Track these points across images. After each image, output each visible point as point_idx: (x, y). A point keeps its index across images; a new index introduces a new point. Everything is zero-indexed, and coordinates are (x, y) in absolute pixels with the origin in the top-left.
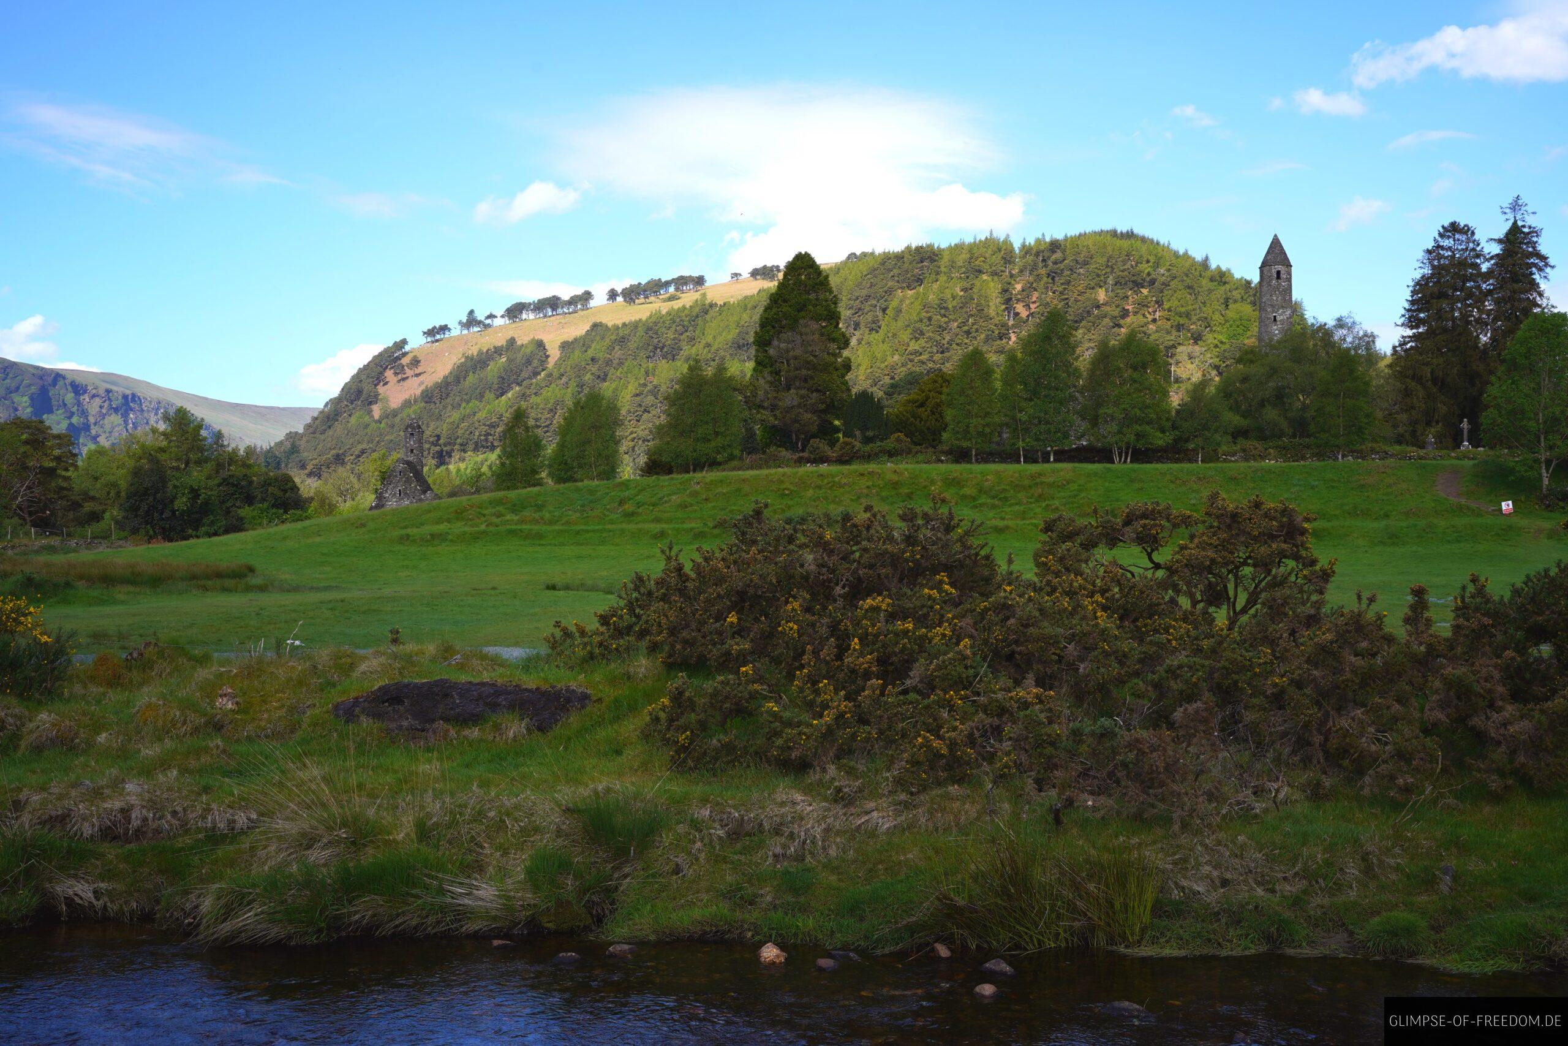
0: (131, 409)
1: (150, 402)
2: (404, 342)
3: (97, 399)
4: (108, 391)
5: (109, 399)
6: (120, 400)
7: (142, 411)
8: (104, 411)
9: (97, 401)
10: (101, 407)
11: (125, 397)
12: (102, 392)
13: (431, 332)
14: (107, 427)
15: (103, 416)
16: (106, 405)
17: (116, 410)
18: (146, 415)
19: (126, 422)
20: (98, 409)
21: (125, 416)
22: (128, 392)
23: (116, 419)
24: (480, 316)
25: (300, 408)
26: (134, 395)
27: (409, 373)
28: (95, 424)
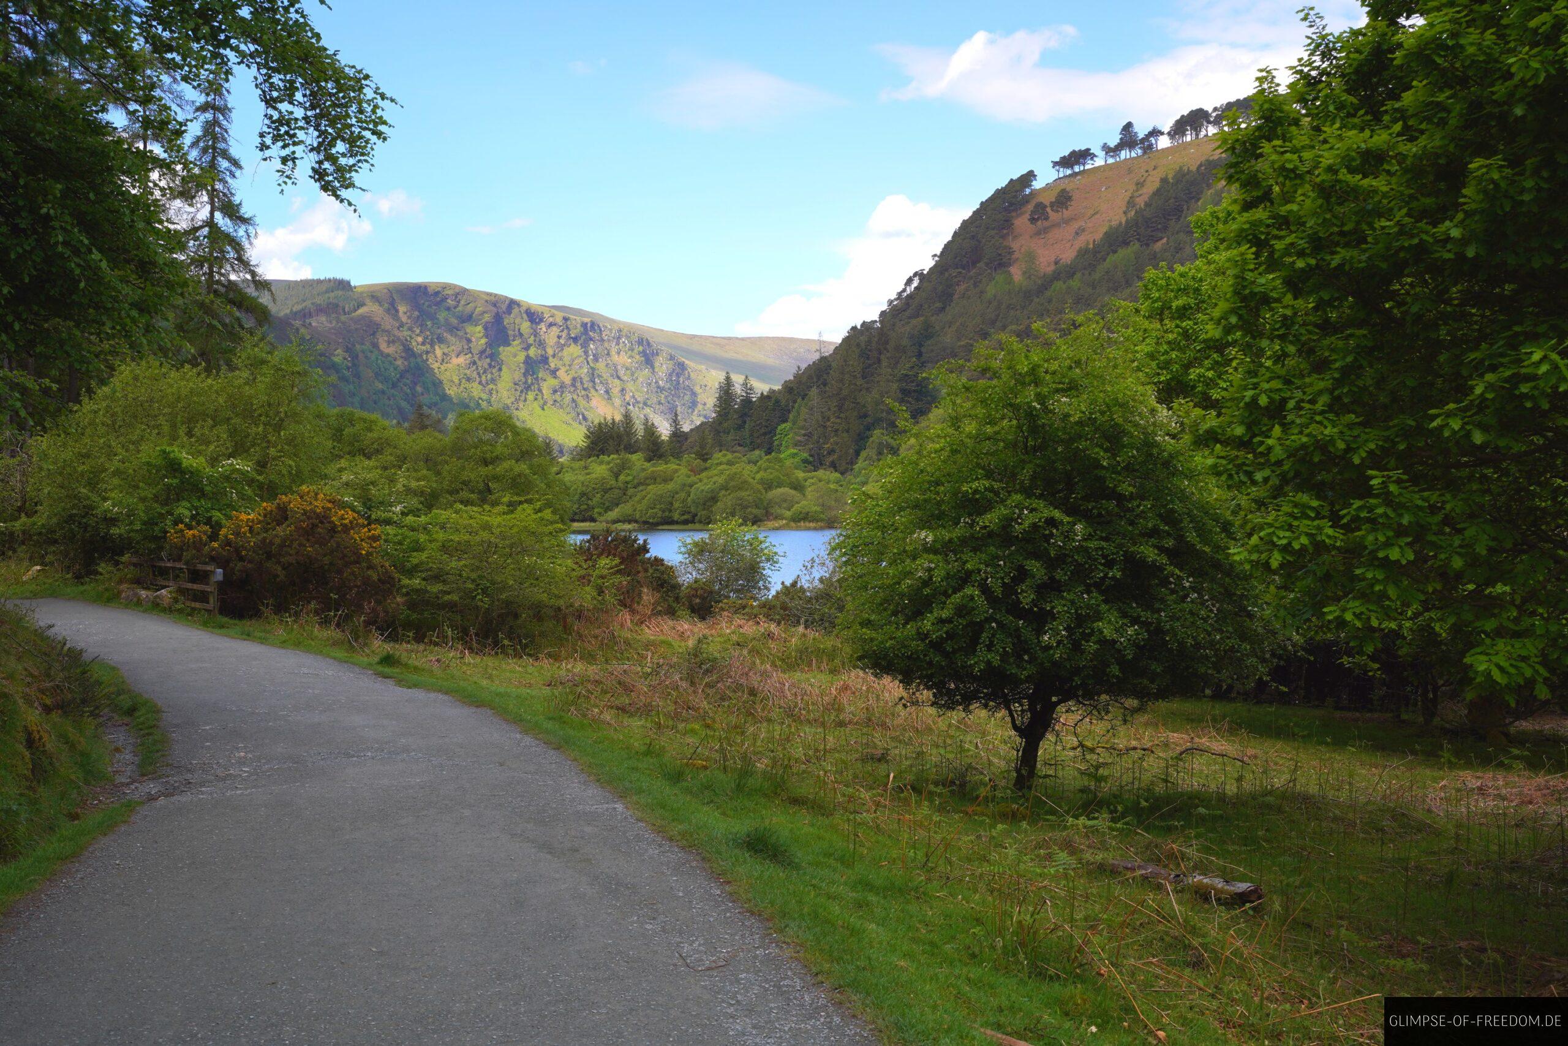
0: (591, 339)
1: (611, 330)
2: (1030, 176)
3: (554, 328)
4: (566, 319)
5: (567, 328)
6: (580, 329)
7: (603, 340)
8: (562, 341)
9: (555, 331)
10: (559, 337)
11: (584, 325)
12: (559, 320)
13: (1066, 162)
14: (567, 360)
15: (562, 347)
16: (564, 334)
17: (575, 340)
18: (606, 344)
19: (586, 353)
20: (556, 339)
21: (585, 346)
22: (586, 320)
23: (575, 350)
24: (1141, 131)
25: (760, 338)
26: (593, 324)
27: (1053, 216)
28: (554, 356)
